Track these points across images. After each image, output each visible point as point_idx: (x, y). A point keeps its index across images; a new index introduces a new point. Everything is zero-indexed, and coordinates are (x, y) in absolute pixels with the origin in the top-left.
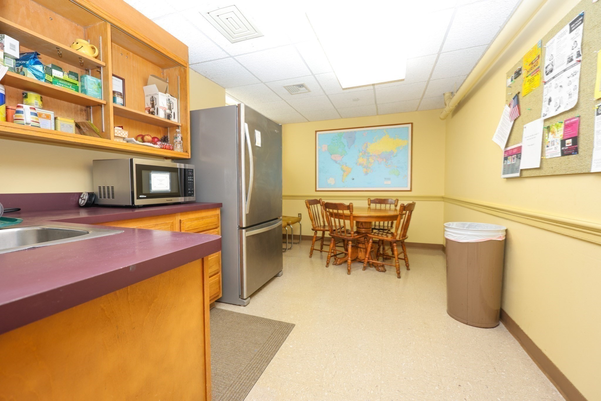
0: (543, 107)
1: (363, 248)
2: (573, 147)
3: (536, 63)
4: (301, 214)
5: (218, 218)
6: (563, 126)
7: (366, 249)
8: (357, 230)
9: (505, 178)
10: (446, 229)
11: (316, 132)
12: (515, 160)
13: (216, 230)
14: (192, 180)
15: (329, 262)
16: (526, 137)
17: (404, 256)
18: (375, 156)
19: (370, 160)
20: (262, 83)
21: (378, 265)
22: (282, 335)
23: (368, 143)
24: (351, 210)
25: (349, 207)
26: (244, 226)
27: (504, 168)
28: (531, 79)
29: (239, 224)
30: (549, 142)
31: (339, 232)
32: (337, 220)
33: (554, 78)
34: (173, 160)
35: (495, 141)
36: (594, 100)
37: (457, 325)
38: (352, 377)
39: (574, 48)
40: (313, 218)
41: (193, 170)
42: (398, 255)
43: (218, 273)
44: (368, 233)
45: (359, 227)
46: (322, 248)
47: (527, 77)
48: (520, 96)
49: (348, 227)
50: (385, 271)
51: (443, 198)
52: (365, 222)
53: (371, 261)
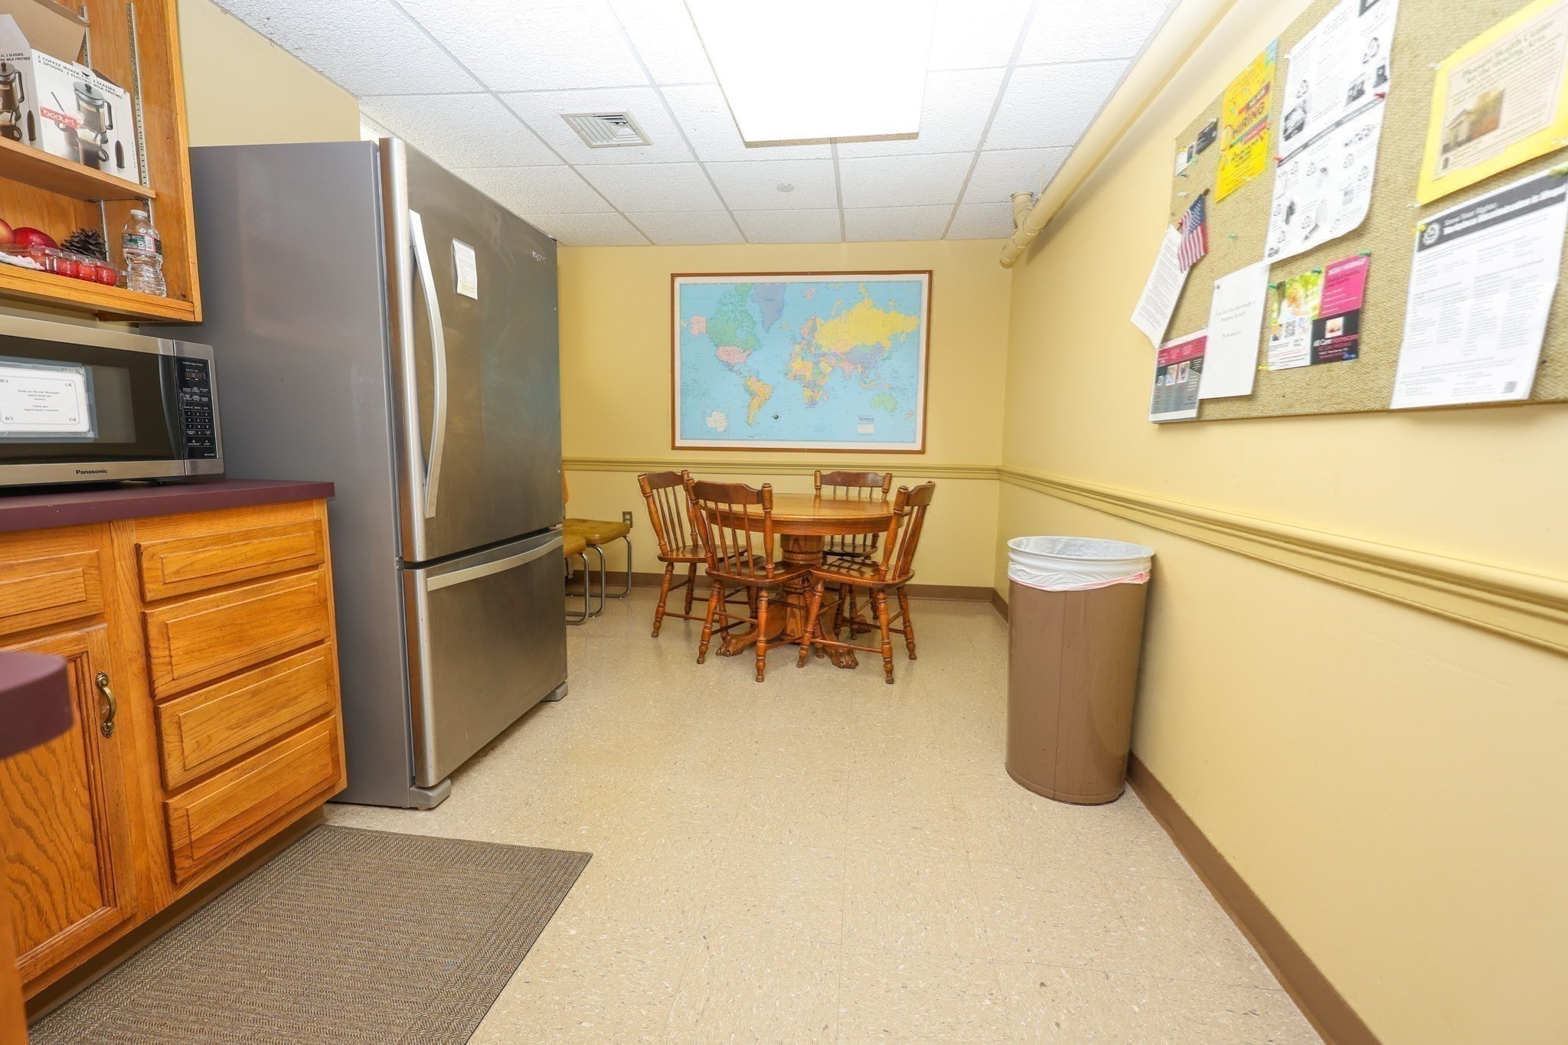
0: (1271, 228)
1: (800, 608)
2: (1346, 339)
3: (1257, 106)
4: (630, 513)
5: (319, 532)
6: (1321, 281)
7: (807, 610)
8: (784, 557)
9: (1155, 422)
10: (1013, 556)
11: (673, 276)
12: (1186, 374)
13: (311, 575)
14: (205, 399)
15: (707, 648)
16: (1220, 314)
17: (904, 623)
18: (835, 355)
19: (822, 365)
20: (487, 92)
21: (837, 652)
22: (546, 895)
23: (817, 319)
24: (768, 505)
25: (763, 496)
26: (420, 557)
27: (1157, 397)
28: (1243, 151)
29: (400, 552)
30: (1280, 325)
31: (735, 565)
32: (727, 531)
33: (1306, 146)
34: (136, 325)
35: (1139, 325)
36: (1417, 205)
37: (1031, 804)
38: (755, 1010)
39: (1368, 58)
40: (662, 527)
41: (205, 363)
42: (890, 622)
43: (326, 715)
44: (812, 566)
45: (790, 549)
46: (688, 609)
47: (1231, 146)
48: (1210, 201)
49: (758, 550)
50: (853, 665)
51: (998, 471)
52: (806, 538)
53: (818, 640)
